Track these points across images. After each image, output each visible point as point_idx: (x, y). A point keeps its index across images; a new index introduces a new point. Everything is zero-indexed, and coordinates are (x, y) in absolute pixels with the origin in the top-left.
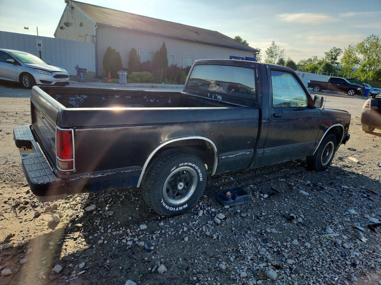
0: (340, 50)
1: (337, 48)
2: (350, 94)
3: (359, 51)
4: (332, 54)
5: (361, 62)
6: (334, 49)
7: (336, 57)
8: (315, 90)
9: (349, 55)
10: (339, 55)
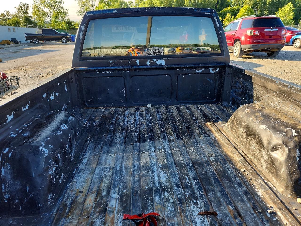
0: (27, 4)
1: (25, 3)
2: (64, 42)
3: (43, 5)
4: (22, 8)
5: (49, 15)
6: (22, 4)
7: (26, 11)
8: (35, 42)
9: (36, 9)
10: (28, 9)
